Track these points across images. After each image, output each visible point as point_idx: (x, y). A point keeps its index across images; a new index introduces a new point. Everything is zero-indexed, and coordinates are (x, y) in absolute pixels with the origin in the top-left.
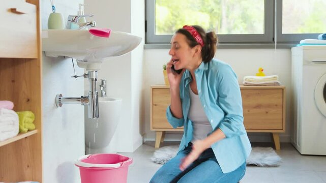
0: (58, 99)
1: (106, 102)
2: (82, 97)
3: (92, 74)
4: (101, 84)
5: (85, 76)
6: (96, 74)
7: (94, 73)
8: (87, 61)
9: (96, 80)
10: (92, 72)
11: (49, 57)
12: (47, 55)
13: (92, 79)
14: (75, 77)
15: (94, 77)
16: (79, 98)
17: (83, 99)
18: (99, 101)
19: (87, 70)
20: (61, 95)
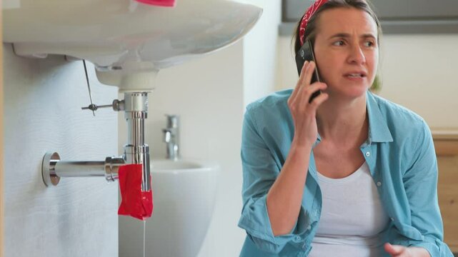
0: (48, 167)
1: (176, 172)
2: (109, 160)
3: (135, 101)
4: (165, 127)
5: (117, 105)
6: (144, 101)
7: (140, 98)
8: (120, 68)
9: (144, 115)
10: (135, 94)
11: (23, 58)
12: (19, 52)
13: (134, 115)
14: (92, 107)
15: (140, 108)
16: (102, 163)
17: (111, 165)
18: (151, 171)
19: (121, 90)
20: (56, 156)
